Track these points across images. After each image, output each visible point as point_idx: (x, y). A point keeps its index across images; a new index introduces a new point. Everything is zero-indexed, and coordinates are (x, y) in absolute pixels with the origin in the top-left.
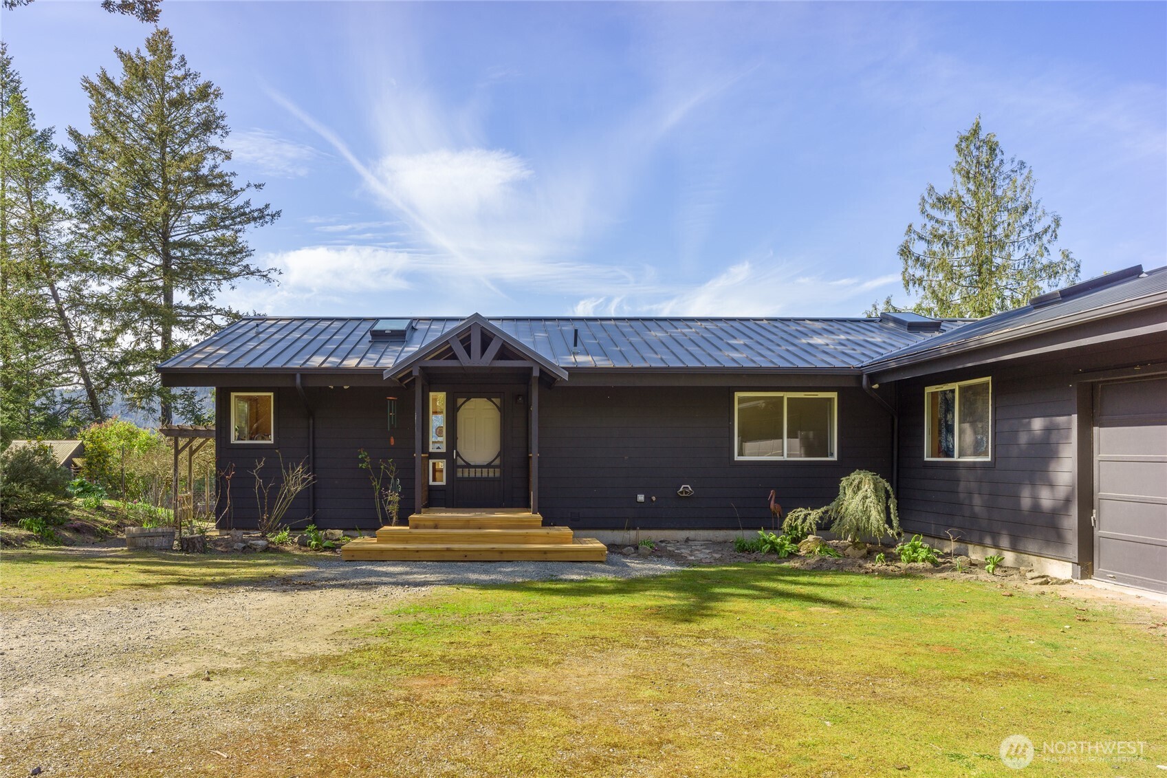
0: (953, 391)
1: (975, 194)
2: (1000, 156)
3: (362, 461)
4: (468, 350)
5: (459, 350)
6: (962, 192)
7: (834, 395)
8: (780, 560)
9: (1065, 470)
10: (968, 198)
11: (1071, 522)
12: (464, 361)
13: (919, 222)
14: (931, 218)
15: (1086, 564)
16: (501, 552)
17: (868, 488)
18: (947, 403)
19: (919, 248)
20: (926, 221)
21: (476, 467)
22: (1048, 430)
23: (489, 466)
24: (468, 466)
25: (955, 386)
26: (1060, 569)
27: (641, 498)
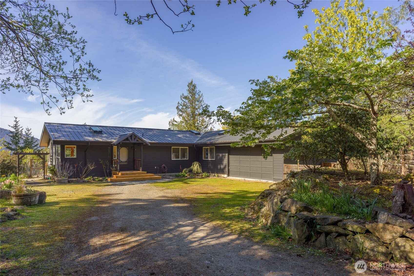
0: (208, 148)
1: (192, 97)
2: (196, 89)
3: (100, 161)
4: (131, 139)
5: (130, 138)
6: (189, 96)
7: (188, 148)
8: (185, 177)
9: (225, 162)
10: (190, 97)
11: (227, 169)
12: (131, 141)
13: (180, 102)
14: (183, 101)
15: (229, 175)
16: (144, 178)
17: (197, 165)
18: (207, 150)
19: (180, 107)
20: (182, 101)
21: (123, 162)
22: (223, 156)
23: (126, 162)
24: (122, 162)
25: (209, 147)
26: (226, 176)
27: (156, 167)
